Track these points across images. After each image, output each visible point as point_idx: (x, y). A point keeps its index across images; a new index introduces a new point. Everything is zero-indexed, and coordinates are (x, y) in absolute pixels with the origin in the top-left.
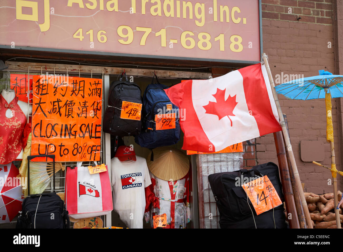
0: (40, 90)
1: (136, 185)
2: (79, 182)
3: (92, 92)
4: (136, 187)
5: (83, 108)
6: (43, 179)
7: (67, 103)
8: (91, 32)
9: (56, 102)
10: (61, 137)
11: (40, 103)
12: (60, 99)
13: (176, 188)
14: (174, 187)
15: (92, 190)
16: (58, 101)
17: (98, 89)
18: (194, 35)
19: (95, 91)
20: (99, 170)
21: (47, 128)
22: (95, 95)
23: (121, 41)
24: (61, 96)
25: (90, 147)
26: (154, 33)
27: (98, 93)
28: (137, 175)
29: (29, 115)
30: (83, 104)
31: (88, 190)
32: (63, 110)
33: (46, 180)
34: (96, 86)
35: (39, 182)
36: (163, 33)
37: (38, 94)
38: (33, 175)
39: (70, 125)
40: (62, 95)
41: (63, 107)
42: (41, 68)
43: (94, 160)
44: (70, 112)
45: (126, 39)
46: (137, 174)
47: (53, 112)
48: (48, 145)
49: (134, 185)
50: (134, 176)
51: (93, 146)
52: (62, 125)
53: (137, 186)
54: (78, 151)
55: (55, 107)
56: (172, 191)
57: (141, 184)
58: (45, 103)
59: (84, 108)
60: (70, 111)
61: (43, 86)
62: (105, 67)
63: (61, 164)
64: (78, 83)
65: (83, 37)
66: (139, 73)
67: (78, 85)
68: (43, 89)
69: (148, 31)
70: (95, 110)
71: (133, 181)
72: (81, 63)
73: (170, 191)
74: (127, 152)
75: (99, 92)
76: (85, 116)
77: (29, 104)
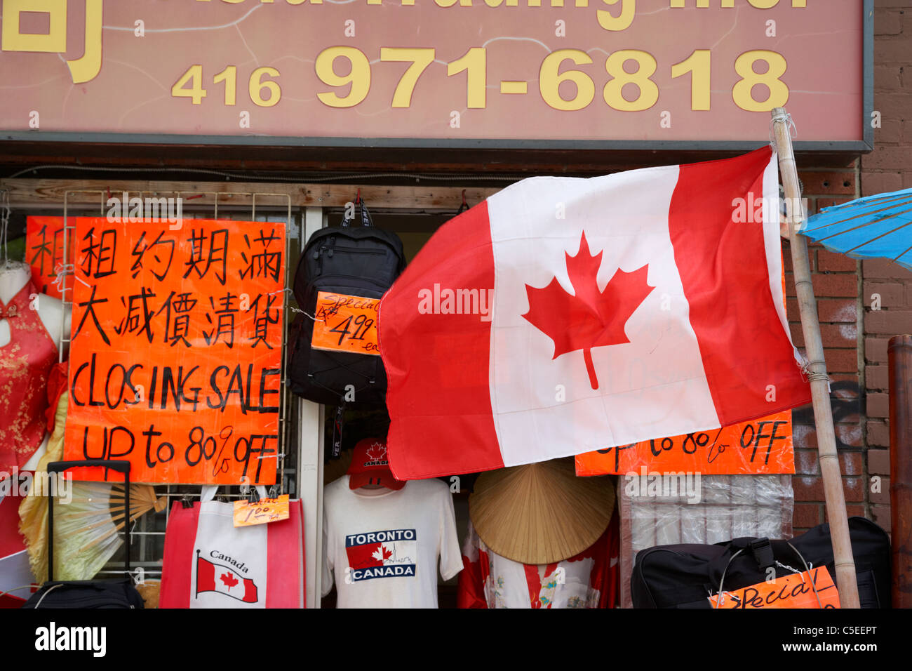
0: (95, 261)
1: (394, 571)
2: (198, 551)
3: (252, 266)
4: (395, 576)
5: (220, 317)
6: (96, 536)
7: (172, 301)
8: (230, 75)
9: (137, 297)
10: (151, 405)
11: (93, 301)
12: (149, 290)
13: (552, 589)
14: (543, 585)
15: (234, 578)
16: (146, 294)
17: (269, 254)
18: (589, 61)
19: (263, 263)
20: (264, 515)
21: (109, 376)
22: (262, 274)
23: (329, 99)
24: (154, 277)
25: (241, 439)
26: (445, 63)
27: (271, 268)
28: (400, 538)
29: (64, 339)
30: (222, 304)
31: (223, 577)
32: (158, 324)
33: (106, 539)
34: (264, 245)
35: (82, 544)
36: (474, 62)
37: (88, 274)
38: (68, 520)
39: (181, 369)
40: (157, 276)
41: (159, 313)
42: (100, 194)
43: (257, 481)
44: (182, 329)
45: (345, 91)
46: (400, 533)
47: (129, 328)
48: (112, 431)
49: (389, 569)
50: (391, 540)
51: (253, 437)
52: (155, 370)
53: (397, 573)
54: (202, 451)
55: (133, 314)
56: (537, 599)
57: (413, 567)
58: (106, 300)
59: (225, 316)
60: (179, 327)
61: (101, 251)
62: (303, 185)
63: (152, 491)
64: (206, 238)
65: (204, 93)
66: (416, 200)
67: (207, 243)
68: (101, 260)
69: (422, 58)
70: (262, 322)
71: (387, 555)
72: (232, 176)
73: (531, 598)
74: (376, 460)
75: (273, 264)
76: (229, 342)
77: (65, 305)
